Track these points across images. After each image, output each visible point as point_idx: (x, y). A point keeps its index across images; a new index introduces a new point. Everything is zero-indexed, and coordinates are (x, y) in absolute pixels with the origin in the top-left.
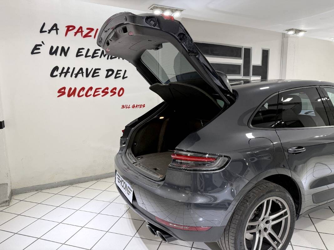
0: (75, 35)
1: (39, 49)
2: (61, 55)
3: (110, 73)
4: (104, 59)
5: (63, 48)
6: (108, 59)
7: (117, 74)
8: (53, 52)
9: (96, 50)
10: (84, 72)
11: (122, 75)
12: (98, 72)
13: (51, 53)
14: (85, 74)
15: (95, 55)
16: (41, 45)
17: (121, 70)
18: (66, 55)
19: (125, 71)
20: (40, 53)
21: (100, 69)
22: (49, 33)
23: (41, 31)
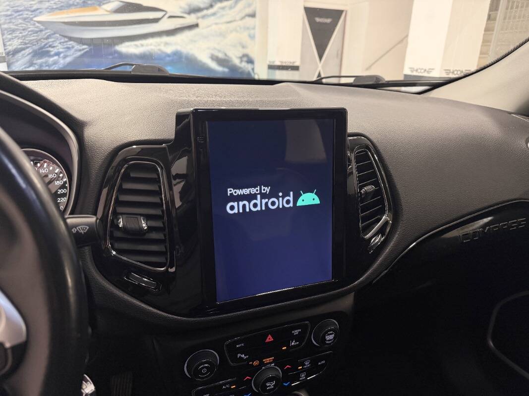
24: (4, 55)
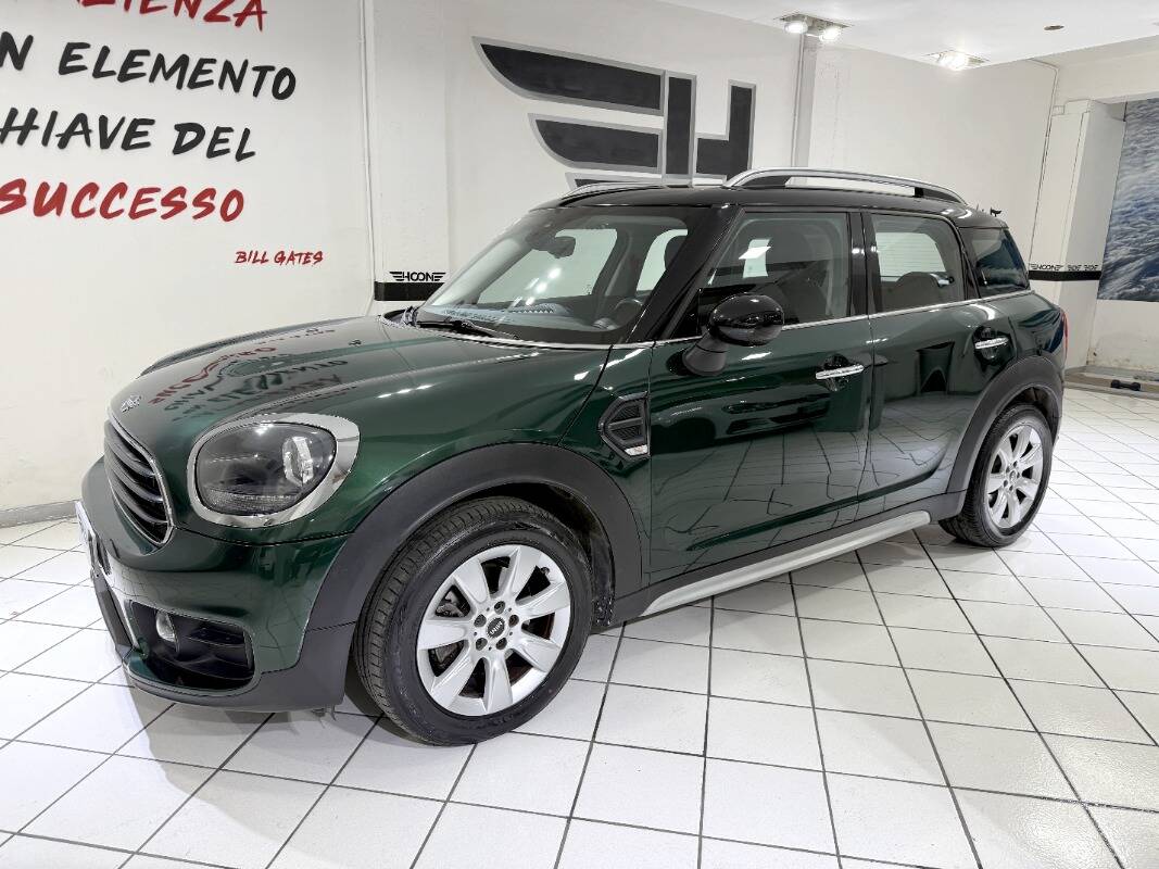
2: (3, 64)
3: (190, 136)
4: (166, 85)
5: (6, 36)
6: (179, 86)
7: (215, 140)
9: (133, 54)
10: (90, 131)
11: (234, 145)
12: (145, 133)
14: (95, 137)
15: (131, 71)
17: (229, 130)
18: (19, 63)
19: (247, 133)
21: (151, 122)
24: (1099, 269)
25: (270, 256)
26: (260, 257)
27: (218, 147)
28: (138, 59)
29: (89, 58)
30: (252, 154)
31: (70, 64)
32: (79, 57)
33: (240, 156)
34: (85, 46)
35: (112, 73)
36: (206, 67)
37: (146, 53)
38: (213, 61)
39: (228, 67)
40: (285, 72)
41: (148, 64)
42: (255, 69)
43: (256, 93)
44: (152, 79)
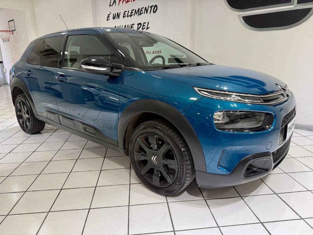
0: (122, 3)
1: (109, 17)
2: (117, 18)
3: (140, 26)
4: (136, 15)
5: (118, 13)
6: (138, 15)
7: (143, 26)
8: (114, 18)
9: (132, 10)
11: (146, 27)
12: (133, 27)
13: (113, 18)
15: (132, 14)
16: (109, 15)
17: (145, 23)
18: (119, 18)
19: (148, 22)
20: (109, 19)
21: (134, 24)
22: (113, 6)
23: (110, 6)
25: (151, 52)
26: (150, 52)
27: (144, 27)
28: (132, 12)
29: (126, 13)
30: (149, 28)
31: (124, 16)
32: (125, 14)
33: (147, 29)
34: (126, 11)
35: (129, 16)
36: (142, 9)
37: (133, 10)
38: (143, 8)
39: (146, 8)
40: (156, 6)
41: (134, 11)
42: (150, 7)
43: (150, 13)
44: (134, 15)
